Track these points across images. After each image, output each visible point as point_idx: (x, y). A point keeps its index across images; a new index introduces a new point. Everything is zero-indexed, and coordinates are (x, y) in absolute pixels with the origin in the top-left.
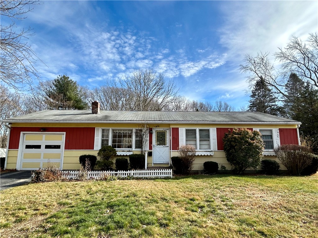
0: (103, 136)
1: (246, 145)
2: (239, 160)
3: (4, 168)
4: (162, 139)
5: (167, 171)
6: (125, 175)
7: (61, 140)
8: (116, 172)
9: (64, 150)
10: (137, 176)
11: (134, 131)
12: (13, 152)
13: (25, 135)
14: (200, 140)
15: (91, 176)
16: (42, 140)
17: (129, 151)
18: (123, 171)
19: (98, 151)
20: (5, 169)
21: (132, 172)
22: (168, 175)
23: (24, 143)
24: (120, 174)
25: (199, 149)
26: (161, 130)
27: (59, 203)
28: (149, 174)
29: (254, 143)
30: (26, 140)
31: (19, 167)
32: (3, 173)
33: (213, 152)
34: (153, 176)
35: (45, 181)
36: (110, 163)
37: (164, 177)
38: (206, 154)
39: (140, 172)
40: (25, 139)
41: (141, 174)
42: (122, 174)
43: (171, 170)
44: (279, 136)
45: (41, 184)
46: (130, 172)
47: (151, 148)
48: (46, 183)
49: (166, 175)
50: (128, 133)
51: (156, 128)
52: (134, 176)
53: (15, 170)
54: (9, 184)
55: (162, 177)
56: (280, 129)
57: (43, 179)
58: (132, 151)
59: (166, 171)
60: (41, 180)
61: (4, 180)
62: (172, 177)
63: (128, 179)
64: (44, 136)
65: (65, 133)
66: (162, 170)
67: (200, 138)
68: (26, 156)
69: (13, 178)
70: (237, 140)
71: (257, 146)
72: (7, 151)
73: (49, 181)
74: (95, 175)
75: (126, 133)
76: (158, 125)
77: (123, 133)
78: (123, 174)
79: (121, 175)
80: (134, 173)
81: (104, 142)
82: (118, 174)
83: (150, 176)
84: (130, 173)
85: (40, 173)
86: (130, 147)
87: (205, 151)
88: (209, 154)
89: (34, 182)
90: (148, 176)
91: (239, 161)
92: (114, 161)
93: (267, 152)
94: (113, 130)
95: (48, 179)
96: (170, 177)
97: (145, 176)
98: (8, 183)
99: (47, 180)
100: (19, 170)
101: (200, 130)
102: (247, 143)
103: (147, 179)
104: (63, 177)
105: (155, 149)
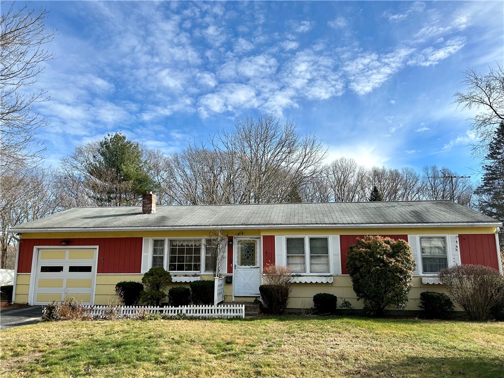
0: (155, 251)
1: (379, 266)
2: (368, 291)
3: (11, 301)
4: (250, 255)
5: (238, 308)
6: (175, 312)
7: (93, 258)
8: (161, 309)
9: (96, 274)
10: (191, 314)
11: (203, 242)
12: (24, 276)
13: (40, 251)
14: (311, 257)
15: (125, 313)
16: (64, 258)
17: (195, 275)
18: (172, 307)
19: (143, 276)
20: (12, 303)
21: (184, 308)
22: (238, 314)
23: (38, 264)
24: (167, 311)
25: (309, 272)
26: (247, 239)
27: (64, 342)
28: (210, 311)
29: (391, 262)
30: (41, 259)
31: (32, 301)
32: (11, 308)
33: (332, 277)
34: (215, 315)
35: (60, 319)
36: (159, 295)
37: (232, 317)
38: (319, 280)
39: (196, 308)
40: (42, 257)
41: (198, 311)
42: (170, 312)
43: (244, 306)
44: (459, 249)
45: (54, 323)
46: (181, 308)
47: (230, 270)
48: (60, 321)
49: (235, 314)
50: (195, 246)
51: (238, 236)
52: (187, 315)
53: (27, 305)
54: (15, 323)
55: (229, 317)
56: (460, 236)
57: (57, 317)
58: (199, 275)
59: (235, 308)
60: (54, 318)
61: (9, 318)
62: (244, 317)
63: (176, 319)
64: (67, 252)
65: (97, 247)
66: (229, 306)
67: (311, 252)
68: (41, 284)
69: (22, 316)
70: (363, 257)
71: (397, 268)
72: (16, 275)
73: (65, 320)
74: (131, 312)
75: (192, 246)
76: (241, 232)
77: (187, 246)
78: (172, 311)
79: (168, 313)
80: (187, 310)
81: (157, 260)
82: (164, 311)
83: (212, 315)
84: (181, 310)
85: (53, 307)
86: (197, 268)
87: (318, 276)
88: (324, 280)
89: (45, 320)
90: (209, 315)
91: (368, 294)
92: (167, 292)
93: (432, 279)
94: (171, 241)
95: (64, 316)
96: (241, 317)
97: (204, 314)
98: (13, 321)
99: (62, 317)
100: (32, 305)
101: (311, 239)
102: (381, 262)
103: (205, 319)
104: (85, 314)
105: (237, 271)
